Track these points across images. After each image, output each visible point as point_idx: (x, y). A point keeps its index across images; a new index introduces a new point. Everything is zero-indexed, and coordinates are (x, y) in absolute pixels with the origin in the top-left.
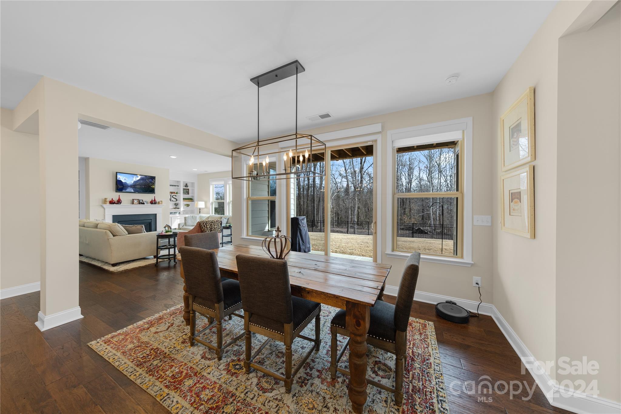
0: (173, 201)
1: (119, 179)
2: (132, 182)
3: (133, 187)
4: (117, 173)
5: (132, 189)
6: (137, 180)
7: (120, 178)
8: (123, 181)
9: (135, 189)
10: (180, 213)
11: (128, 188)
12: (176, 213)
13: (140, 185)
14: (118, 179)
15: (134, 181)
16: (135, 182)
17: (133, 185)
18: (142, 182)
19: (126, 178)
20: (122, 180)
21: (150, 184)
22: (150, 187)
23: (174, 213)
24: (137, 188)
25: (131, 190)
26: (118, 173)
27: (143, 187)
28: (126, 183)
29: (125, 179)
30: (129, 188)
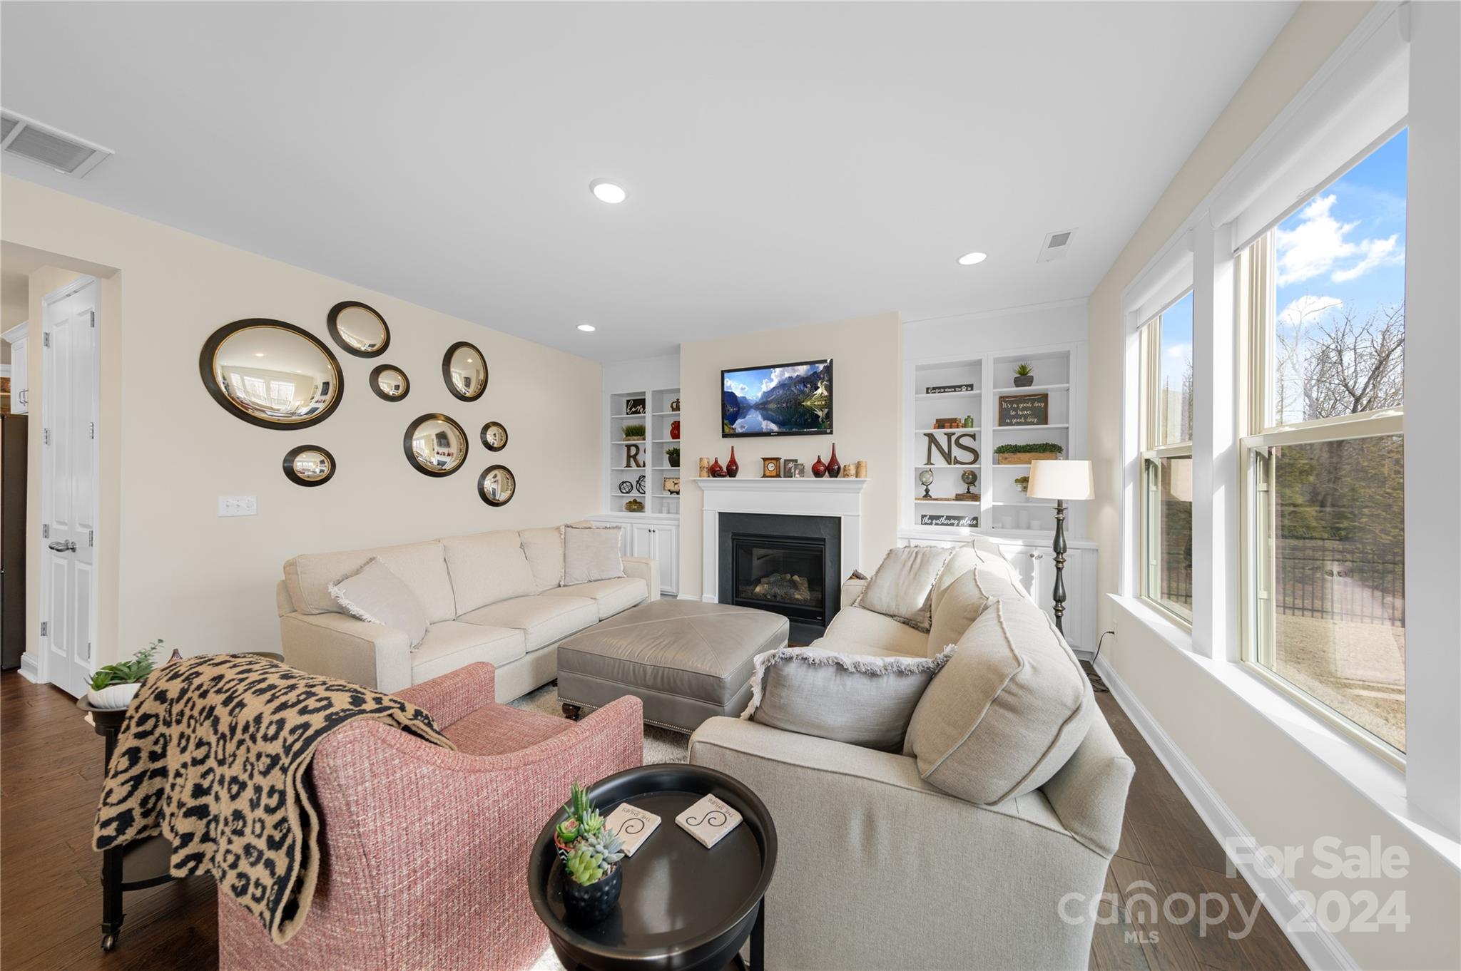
0: (957, 462)
1: (730, 391)
2: (760, 395)
3: (761, 409)
4: (723, 372)
5: (758, 412)
6: (769, 389)
7: (730, 387)
8: (739, 394)
9: (765, 413)
10: (976, 519)
11: (750, 412)
12: (959, 518)
13: (777, 401)
14: (725, 390)
15: (764, 392)
16: (767, 394)
17: (762, 404)
18: (781, 392)
19: (744, 386)
20: (734, 391)
21: (801, 397)
22: (800, 404)
23: (948, 518)
24: (771, 410)
25: (757, 416)
26: (726, 374)
27: (784, 405)
28: (744, 398)
29: (742, 389)
30: (753, 411)
